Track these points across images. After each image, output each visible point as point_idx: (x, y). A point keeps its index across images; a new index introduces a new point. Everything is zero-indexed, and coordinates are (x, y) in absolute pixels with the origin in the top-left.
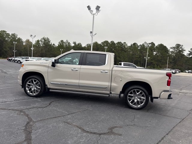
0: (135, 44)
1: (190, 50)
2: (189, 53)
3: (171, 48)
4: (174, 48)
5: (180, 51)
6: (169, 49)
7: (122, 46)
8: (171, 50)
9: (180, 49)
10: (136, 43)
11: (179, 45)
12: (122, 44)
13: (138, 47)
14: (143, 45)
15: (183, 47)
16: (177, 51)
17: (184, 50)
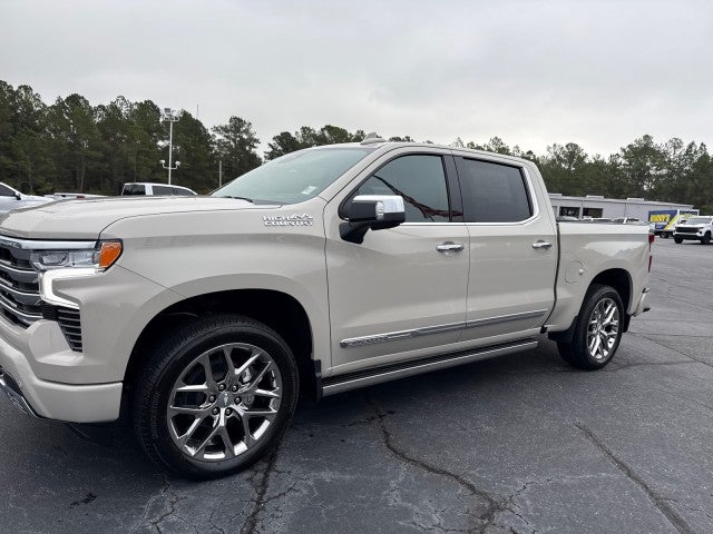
0: (74, 99)
1: (272, 142)
2: (270, 150)
3: (216, 129)
4: (225, 129)
5: (243, 143)
6: (211, 133)
7: (12, 99)
8: (219, 137)
9: (245, 136)
10: (82, 98)
11: (240, 120)
12: (15, 94)
13: (92, 112)
14: (113, 106)
15: (252, 130)
16: (234, 141)
17: (257, 141)
